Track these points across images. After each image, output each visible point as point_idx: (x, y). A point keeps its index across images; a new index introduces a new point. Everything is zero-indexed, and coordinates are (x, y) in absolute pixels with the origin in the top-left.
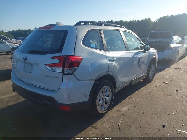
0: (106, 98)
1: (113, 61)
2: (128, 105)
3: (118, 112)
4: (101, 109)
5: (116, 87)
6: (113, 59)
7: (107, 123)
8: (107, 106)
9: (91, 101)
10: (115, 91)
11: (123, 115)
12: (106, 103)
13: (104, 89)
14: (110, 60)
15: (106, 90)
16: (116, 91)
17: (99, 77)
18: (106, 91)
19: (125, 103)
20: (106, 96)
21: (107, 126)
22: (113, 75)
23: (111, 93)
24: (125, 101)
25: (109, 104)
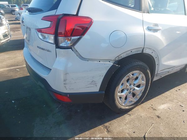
0: (134, 89)
1: (156, 31)
2: (171, 101)
3: (151, 110)
4: (124, 103)
5: (156, 73)
6: (156, 28)
7: (128, 126)
8: (135, 100)
9: (104, 92)
10: (152, 79)
11: (158, 117)
12: (134, 95)
13: (133, 75)
14: (149, 29)
15: (135, 77)
16: (155, 79)
17: (124, 56)
18: (137, 78)
19: (167, 98)
20: (136, 85)
21: (127, 131)
22: (153, 55)
23: (144, 82)
24: (168, 93)
25: (139, 97)
